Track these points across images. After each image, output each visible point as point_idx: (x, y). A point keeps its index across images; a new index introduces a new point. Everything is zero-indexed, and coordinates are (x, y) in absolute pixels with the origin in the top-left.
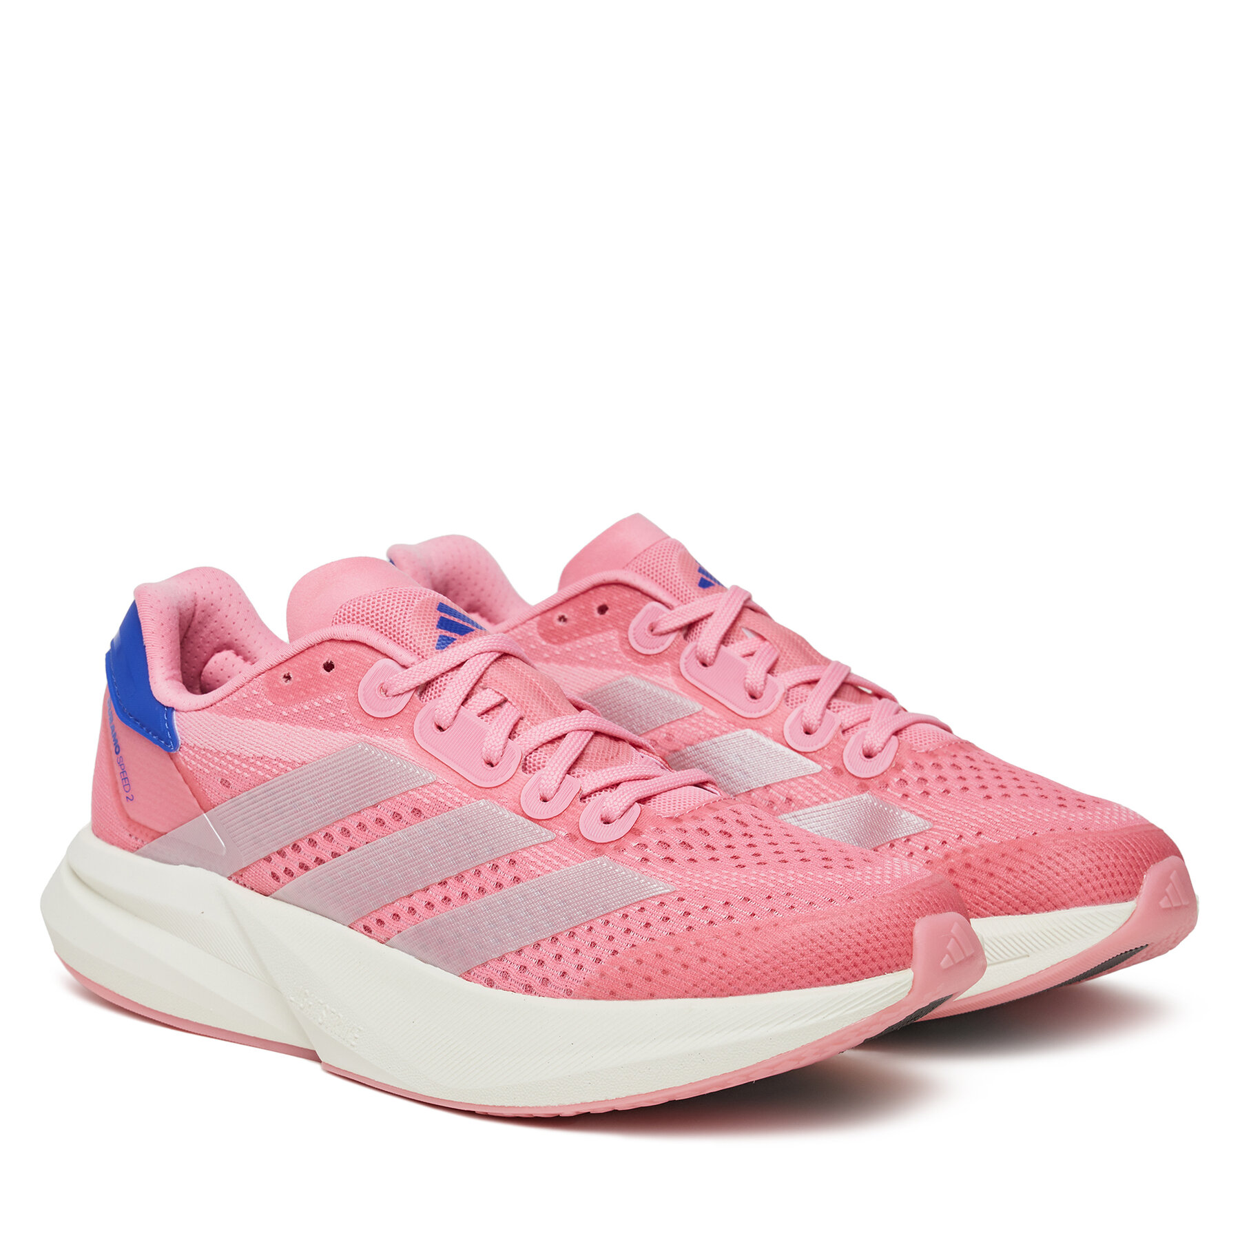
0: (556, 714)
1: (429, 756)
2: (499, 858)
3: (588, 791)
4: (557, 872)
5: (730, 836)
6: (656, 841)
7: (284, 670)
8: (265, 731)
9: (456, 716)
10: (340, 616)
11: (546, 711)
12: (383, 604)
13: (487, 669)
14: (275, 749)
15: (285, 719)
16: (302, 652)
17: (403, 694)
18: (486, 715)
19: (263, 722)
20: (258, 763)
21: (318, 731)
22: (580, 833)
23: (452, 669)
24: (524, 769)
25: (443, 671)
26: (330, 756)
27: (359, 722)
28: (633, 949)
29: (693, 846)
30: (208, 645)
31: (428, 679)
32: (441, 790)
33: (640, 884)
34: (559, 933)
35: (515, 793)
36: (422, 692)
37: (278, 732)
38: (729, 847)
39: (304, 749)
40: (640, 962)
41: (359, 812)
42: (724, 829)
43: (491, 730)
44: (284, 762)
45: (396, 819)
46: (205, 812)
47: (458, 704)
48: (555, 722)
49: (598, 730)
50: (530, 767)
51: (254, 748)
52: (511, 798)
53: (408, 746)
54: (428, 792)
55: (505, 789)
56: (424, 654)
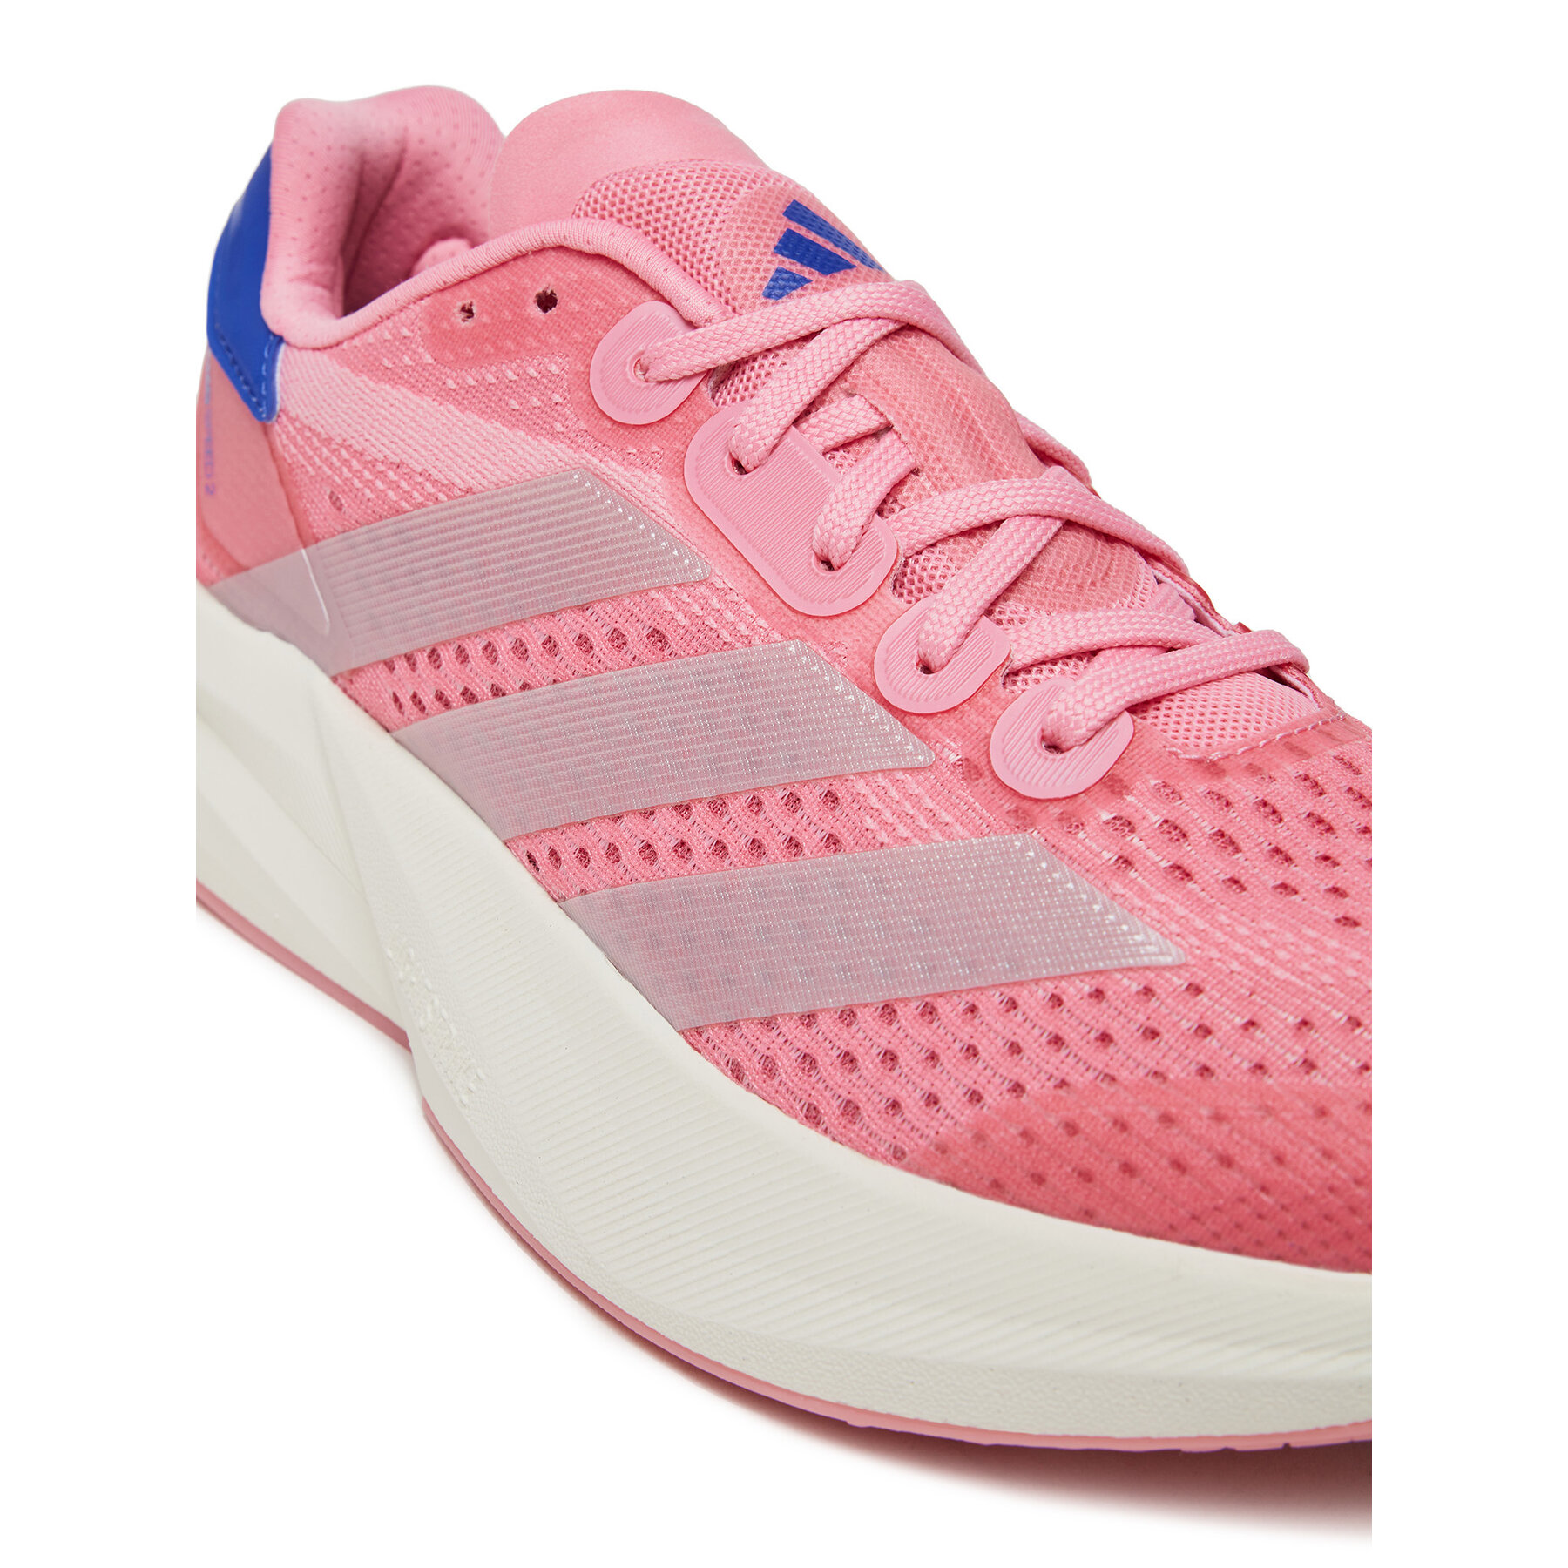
0: (993, 471)
1: (705, 523)
2: (804, 783)
3: (1024, 661)
4: (921, 847)
5: (1330, 829)
6: (1156, 819)
7: (464, 296)
8: (411, 414)
9: (775, 447)
10: (588, 204)
11: (971, 463)
12: (674, 188)
13: (863, 353)
14: (423, 452)
15: (448, 395)
16: (503, 264)
17: (677, 381)
18: (841, 452)
19: (410, 394)
20: (391, 474)
21: (505, 430)
22: (989, 762)
23: (790, 344)
24: (898, 585)
25: (768, 346)
26: (519, 486)
27: (583, 425)
28: (1062, 1092)
29: (1242, 845)
30: (423, 225)
31: (733, 358)
32: (715, 600)
33: (1105, 925)
34: (902, 1000)
35: (866, 640)
36: (722, 382)
37: (433, 419)
38: (1326, 858)
39: (473, 463)
40: (1072, 1129)
41: (553, 614)
42: (1318, 811)
43: (839, 489)
44: (435, 482)
45: (617, 642)
46: (305, 547)
47: (784, 422)
48: (983, 490)
49: (1072, 519)
50: (912, 582)
51: (387, 442)
52: (856, 649)
53: (667, 494)
54: (688, 600)
55: (846, 626)
56: (737, 304)
